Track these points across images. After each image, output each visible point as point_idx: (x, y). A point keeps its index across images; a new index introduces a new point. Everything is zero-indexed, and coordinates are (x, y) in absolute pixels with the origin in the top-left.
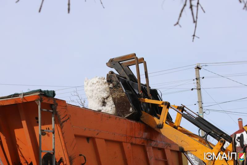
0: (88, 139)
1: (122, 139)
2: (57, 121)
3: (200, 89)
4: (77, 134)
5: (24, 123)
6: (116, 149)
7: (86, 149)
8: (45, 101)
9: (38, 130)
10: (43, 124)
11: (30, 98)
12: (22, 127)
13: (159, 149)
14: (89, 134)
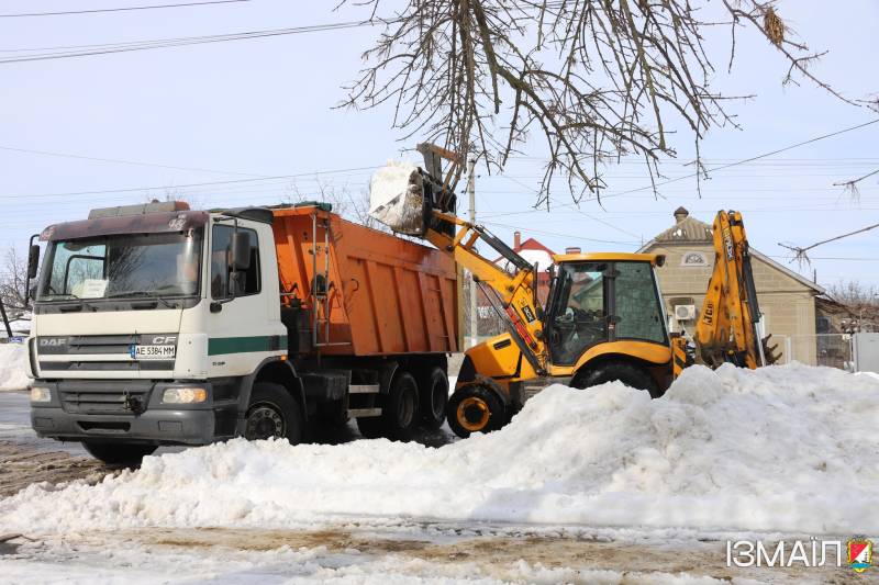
0: (359, 260)
1: (395, 263)
2: (331, 239)
3: (473, 192)
4: (350, 254)
5: (290, 238)
6: (387, 273)
7: (356, 272)
8: (321, 215)
9: (305, 247)
10: (318, 241)
11: (304, 211)
12: (287, 242)
13: (433, 276)
14: (361, 256)
